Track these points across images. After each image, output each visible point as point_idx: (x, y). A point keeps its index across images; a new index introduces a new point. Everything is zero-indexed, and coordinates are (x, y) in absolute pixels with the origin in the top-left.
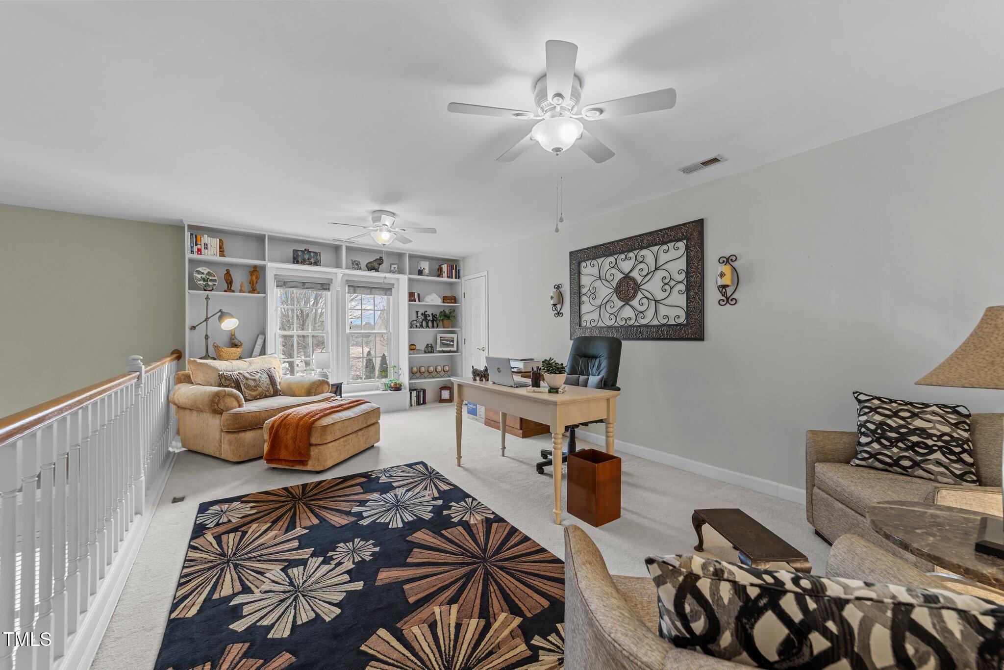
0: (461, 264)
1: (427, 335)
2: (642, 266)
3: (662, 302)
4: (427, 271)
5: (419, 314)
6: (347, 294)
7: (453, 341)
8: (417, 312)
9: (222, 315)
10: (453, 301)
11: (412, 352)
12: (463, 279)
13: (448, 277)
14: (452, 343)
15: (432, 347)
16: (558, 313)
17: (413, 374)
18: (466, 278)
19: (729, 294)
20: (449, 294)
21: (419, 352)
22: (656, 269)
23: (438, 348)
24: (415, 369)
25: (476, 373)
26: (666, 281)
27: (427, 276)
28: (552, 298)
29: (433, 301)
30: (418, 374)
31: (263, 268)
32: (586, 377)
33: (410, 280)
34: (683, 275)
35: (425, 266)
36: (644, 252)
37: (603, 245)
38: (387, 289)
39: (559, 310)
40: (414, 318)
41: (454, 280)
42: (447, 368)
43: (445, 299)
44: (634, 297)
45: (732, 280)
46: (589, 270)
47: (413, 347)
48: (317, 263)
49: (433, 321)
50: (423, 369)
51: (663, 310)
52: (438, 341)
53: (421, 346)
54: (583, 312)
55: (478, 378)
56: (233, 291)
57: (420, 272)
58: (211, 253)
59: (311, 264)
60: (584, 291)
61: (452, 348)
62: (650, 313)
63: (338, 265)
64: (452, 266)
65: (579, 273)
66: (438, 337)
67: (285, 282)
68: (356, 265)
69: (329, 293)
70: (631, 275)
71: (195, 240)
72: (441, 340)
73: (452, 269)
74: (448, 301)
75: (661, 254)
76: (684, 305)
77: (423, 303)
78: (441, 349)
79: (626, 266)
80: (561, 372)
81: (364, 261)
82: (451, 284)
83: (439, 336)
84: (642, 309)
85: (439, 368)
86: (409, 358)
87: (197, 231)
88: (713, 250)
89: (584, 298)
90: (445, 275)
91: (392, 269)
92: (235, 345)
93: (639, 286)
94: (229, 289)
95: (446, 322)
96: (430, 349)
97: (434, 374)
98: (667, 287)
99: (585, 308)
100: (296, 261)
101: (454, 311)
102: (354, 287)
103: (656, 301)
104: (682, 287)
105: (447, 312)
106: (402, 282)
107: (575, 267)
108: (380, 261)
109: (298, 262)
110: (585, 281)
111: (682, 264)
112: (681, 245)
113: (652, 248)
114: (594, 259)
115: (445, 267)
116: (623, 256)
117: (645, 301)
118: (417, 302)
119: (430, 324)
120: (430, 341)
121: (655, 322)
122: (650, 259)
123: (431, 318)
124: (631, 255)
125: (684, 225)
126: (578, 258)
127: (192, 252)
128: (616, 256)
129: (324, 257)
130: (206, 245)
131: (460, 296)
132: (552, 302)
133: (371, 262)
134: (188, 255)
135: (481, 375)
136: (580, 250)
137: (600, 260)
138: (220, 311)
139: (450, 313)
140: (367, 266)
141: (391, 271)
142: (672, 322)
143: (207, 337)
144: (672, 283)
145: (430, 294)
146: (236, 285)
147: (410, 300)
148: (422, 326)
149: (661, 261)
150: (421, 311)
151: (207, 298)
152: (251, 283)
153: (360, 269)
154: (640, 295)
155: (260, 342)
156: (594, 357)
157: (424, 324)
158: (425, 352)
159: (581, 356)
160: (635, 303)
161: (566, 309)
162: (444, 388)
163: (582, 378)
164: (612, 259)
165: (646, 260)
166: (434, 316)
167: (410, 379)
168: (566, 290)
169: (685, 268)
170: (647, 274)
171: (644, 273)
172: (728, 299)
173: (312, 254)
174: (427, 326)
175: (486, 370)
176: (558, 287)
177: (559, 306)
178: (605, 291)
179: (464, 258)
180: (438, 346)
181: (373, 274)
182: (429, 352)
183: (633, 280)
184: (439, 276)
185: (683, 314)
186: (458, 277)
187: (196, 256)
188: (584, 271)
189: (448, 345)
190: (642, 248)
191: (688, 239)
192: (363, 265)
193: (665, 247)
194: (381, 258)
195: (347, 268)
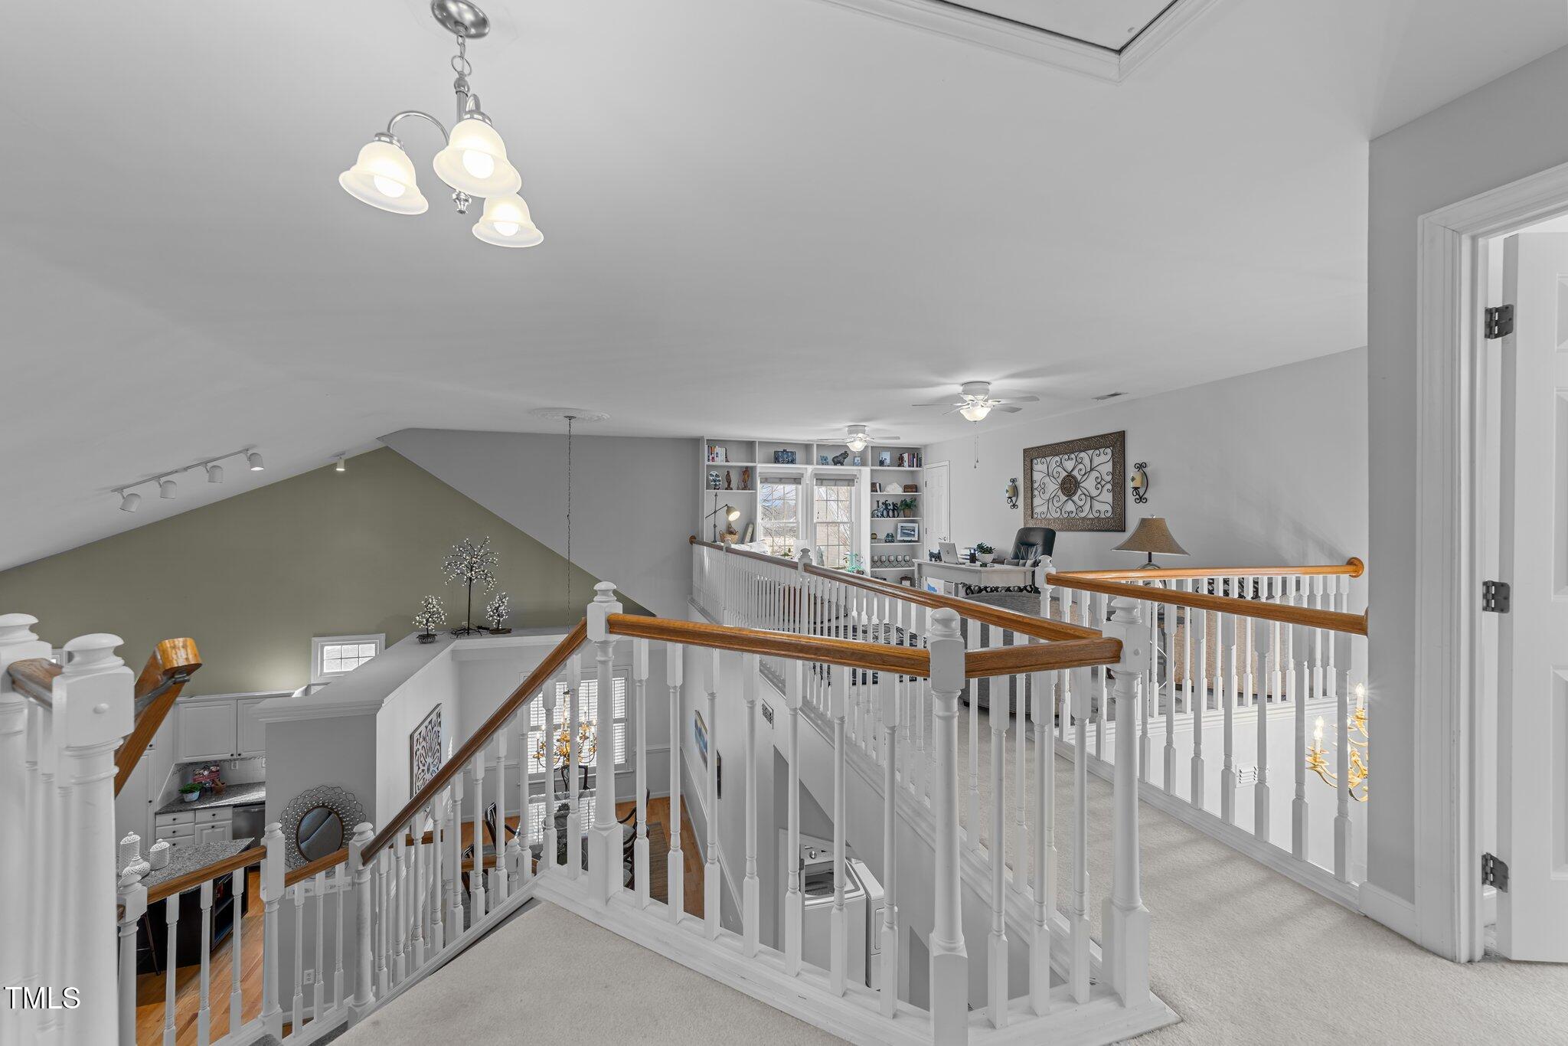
0: (923, 452)
1: (888, 524)
2: (1081, 466)
3: (1097, 498)
4: (888, 461)
5: (880, 504)
6: (815, 487)
7: (914, 531)
8: (878, 502)
9: (729, 510)
10: (914, 490)
11: (873, 541)
12: (925, 467)
13: (909, 466)
14: (913, 533)
15: (892, 536)
16: (1014, 505)
17: (874, 563)
18: (928, 466)
19: (1141, 494)
20: (910, 483)
21: (880, 541)
22: (1092, 470)
23: (899, 538)
24: (876, 558)
25: (932, 555)
26: (1099, 480)
27: (888, 466)
28: (1007, 491)
29: (894, 490)
30: (879, 563)
31: (753, 469)
32: (1025, 561)
33: (871, 470)
34: (1110, 477)
35: (886, 456)
36: (1082, 454)
37: (1051, 445)
38: (850, 481)
39: (1014, 502)
40: (875, 507)
41: (915, 469)
42: (907, 558)
43: (906, 488)
44: (1075, 493)
45: (1142, 483)
46: (1040, 466)
47: (875, 536)
48: (793, 462)
49: (893, 511)
50: (884, 558)
51: (1097, 506)
52: (899, 531)
53: (882, 536)
54: (1035, 504)
55: (933, 559)
56: (731, 489)
57: (882, 463)
58: (720, 461)
59: (788, 462)
60: (1036, 485)
61: (912, 538)
62: (1087, 508)
63: (809, 462)
64: (914, 455)
65: (1032, 469)
66: (899, 527)
67: (766, 479)
68: (824, 461)
69: (800, 487)
70: (1073, 473)
71: (711, 450)
72: (902, 530)
73: (914, 457)
74: (909, 490)
75: (1095, 457)
76: (1111, 502)
77: (885, 493)
78: (902, 539)
79: (1069, 465)
80: (990, 553)
81: (830, 456)
82: (912, 472)
83: (900, 525)
84: (1081, 503)
85: (900, 558)
86: (871, 547)
87: (712, 443)
88: (1132, 458)
89: (1036, 493)
90: (906, 464)
91: (856, 461)
92: (731, 533)
93: (1079, 483)
94: (729, 488)
95: (907, 511)
96: (890, 538)
97: (895, 563)
98: (1099, 486)
99: (1037, 501)
100: (776, 460)
101: (915, 500)
102: (821, 480)
103: (1092, 498)
104: (1109, 486)
105: (908, 501)
106: (865, 474)
107: (1028, 463)
108: (845, 455)
109: (778, 462)
110: (1037, 476)
111: (1109, 467)
112: (1109, 451)
113: (1088, 452)
114: (1044, 457)
115: (906, 456)
116: (1067, 457)
117: (1083, 497)
118: (879, 493)
119: (891, 513)
120: (891, 531)
121: (1091, 516)
122: (1087, 461)
123: (891, 507)
124: (1073, 456)
125: (1110, 434)
126: (1031, 455)
127: (709, 460)
128: (1061, 456)
129: (799, 456)
130: (717, 453)
131: (921, 484)
132: (1007, 495)
133: (837, 457)
134: (707, 463)
135: (937, 557)
136: (1032, 448)
137: (1048, 459)
138: (726, 505)
139: (912, 502)
140: (833, 460)
141: (854, 464)
142: (1103, 516)
143: (715, 526)
144: (1103, 483)
145: (891, 483)
146: (734, 484)
147: (872, 491)
148: (882, 515)
149: (1095, 464)
150: (882, 501)
151: (716, 495)
152: (744, 481)
153: (827, 464)
154: (1079, 492)
155: (750, 530)
156: (1032, 545)
157: (885, 513)
158: (886, 542)
159: (1023, 544)
160: (1075, 498)
161: (1021, 502)
162: (905, 578)
163: (1021, 561)
164: (1057, 458)
165: (1084, 462)
166: (894, 505)
167: (872, 567)
168: (1020, 484)
169: (1111, 471)
170: (1085, 474)
171: (1083, 472)
172: (1141, 498)
173: (790, 454)
174: (888, 516)
175: (939, 553)
176: (1013, 481)
177: (1014, 499)
178: (1053, 487)
179: (926, 446)
180: (899, 536)
181: (839, 467)
182: (889, 542)
183: (1074, 478)
184: (899, 466)
185: (1110, 509)
186: (919, 465)
187: (711, 463)
188: (1036, 467)
189: (909, 535)
190: (1081, 451)
191: (1113, 447)
192: (830, 460)
193: (1097, 452)
194: (846, 452)
195: (817, 464)
